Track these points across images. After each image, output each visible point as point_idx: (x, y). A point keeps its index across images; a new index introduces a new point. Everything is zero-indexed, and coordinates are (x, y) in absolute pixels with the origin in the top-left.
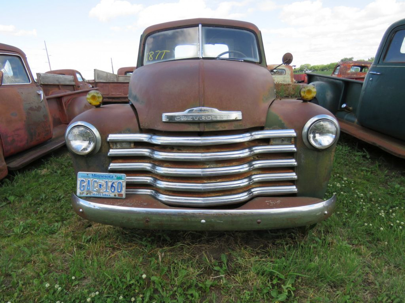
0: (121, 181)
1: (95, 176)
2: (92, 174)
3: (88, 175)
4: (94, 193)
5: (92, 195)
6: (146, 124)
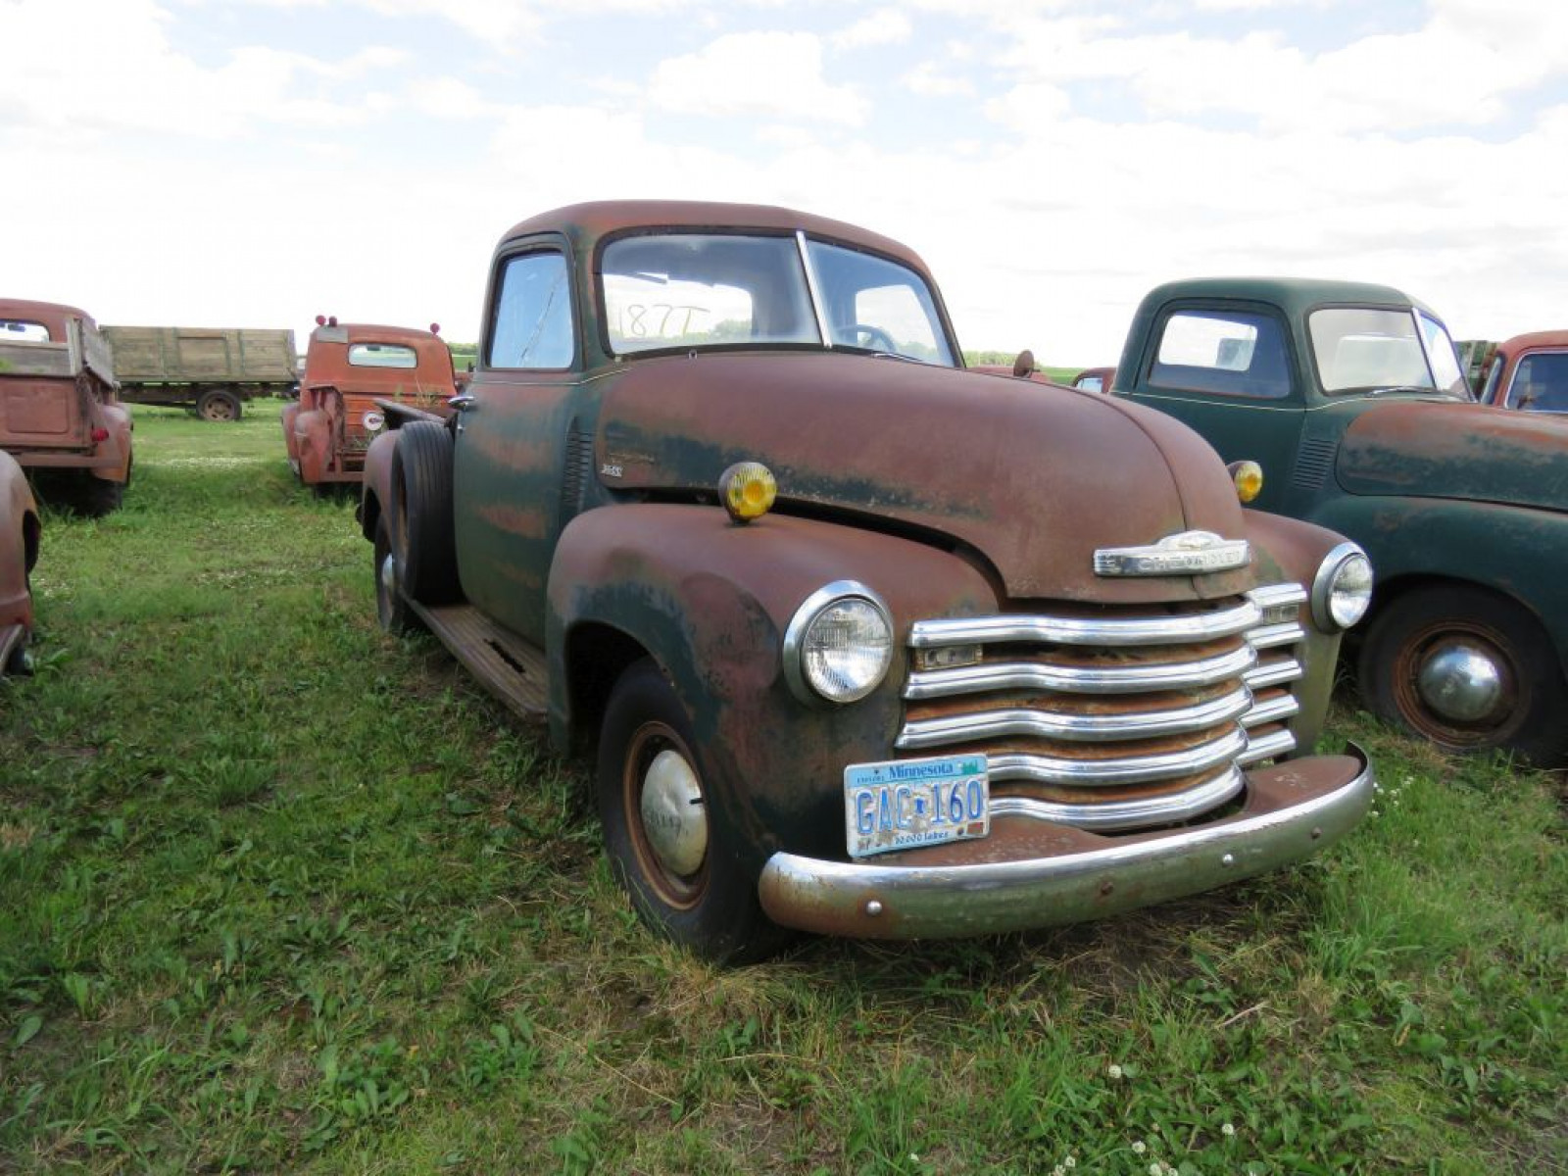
1: (898, 773)
2: (891, 769)
3: (877, 772)
4: (904, 834)
5: (895, 845)
6: (1025, 582)
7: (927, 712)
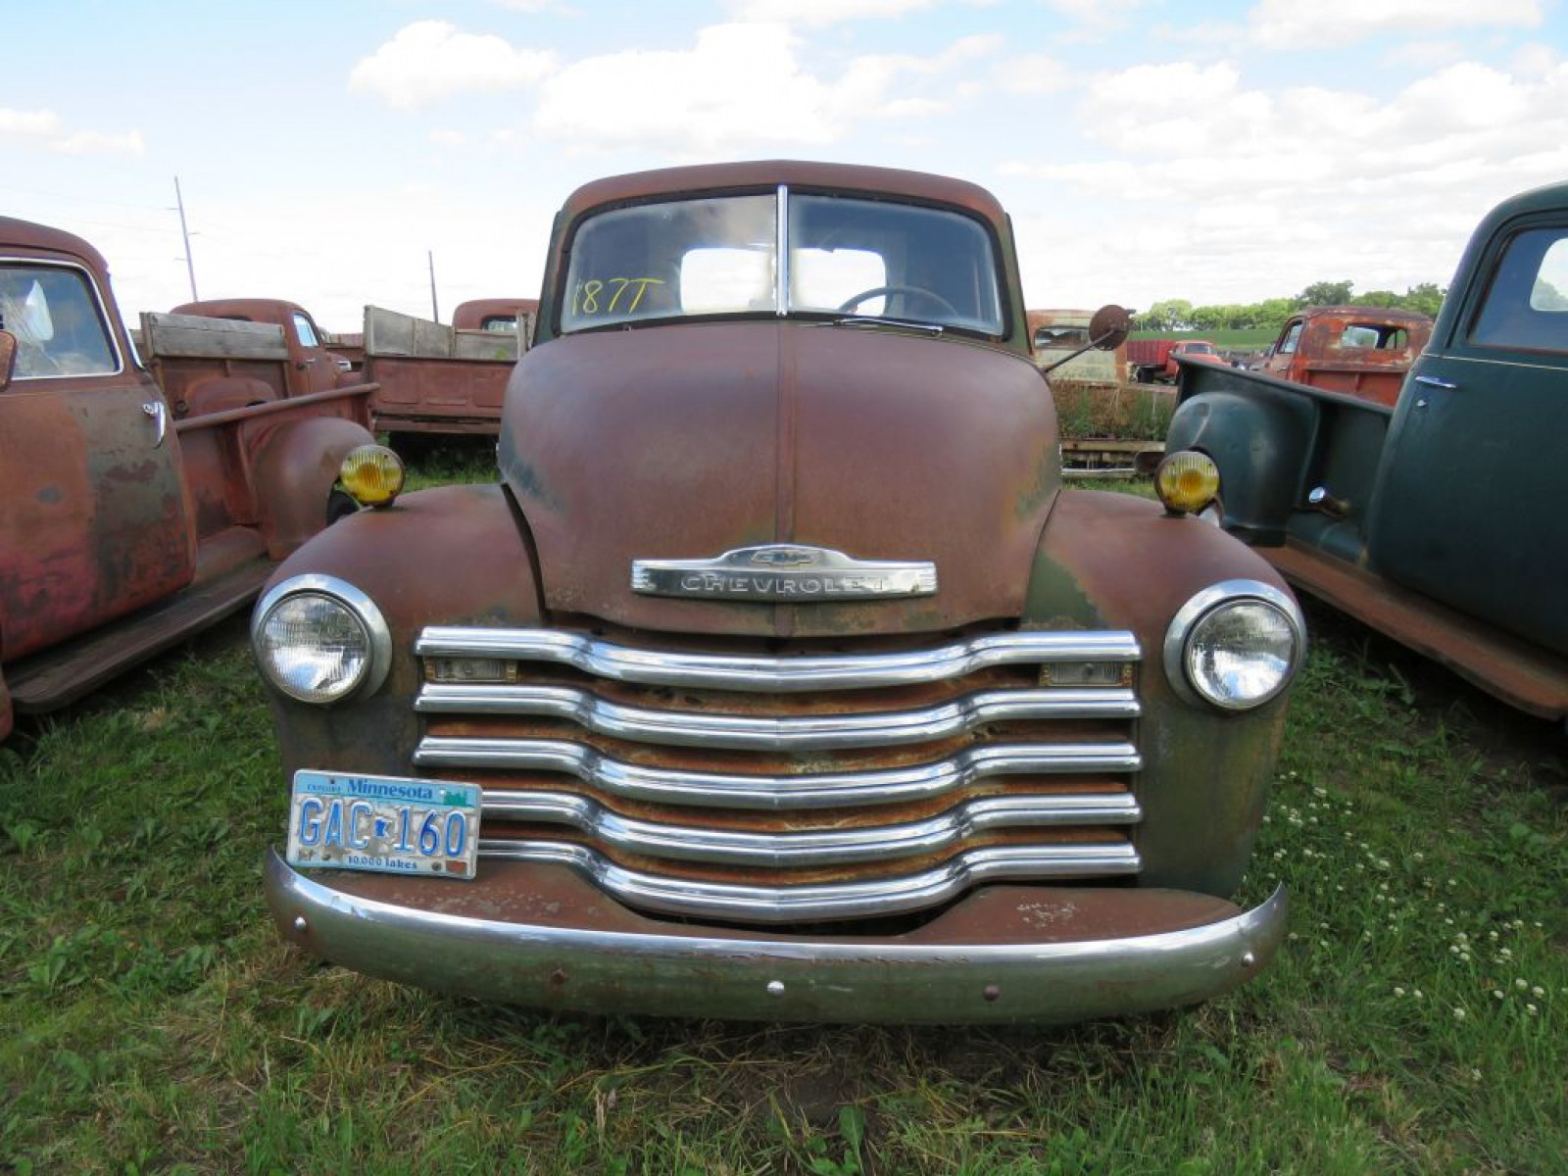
0: (460, 811)
1: (360, 788)
2: (351, 782)
3: (333, 782)
4: (355, 853)
5: (346, 863)
6: (569, 593)
7: (462, 728)
